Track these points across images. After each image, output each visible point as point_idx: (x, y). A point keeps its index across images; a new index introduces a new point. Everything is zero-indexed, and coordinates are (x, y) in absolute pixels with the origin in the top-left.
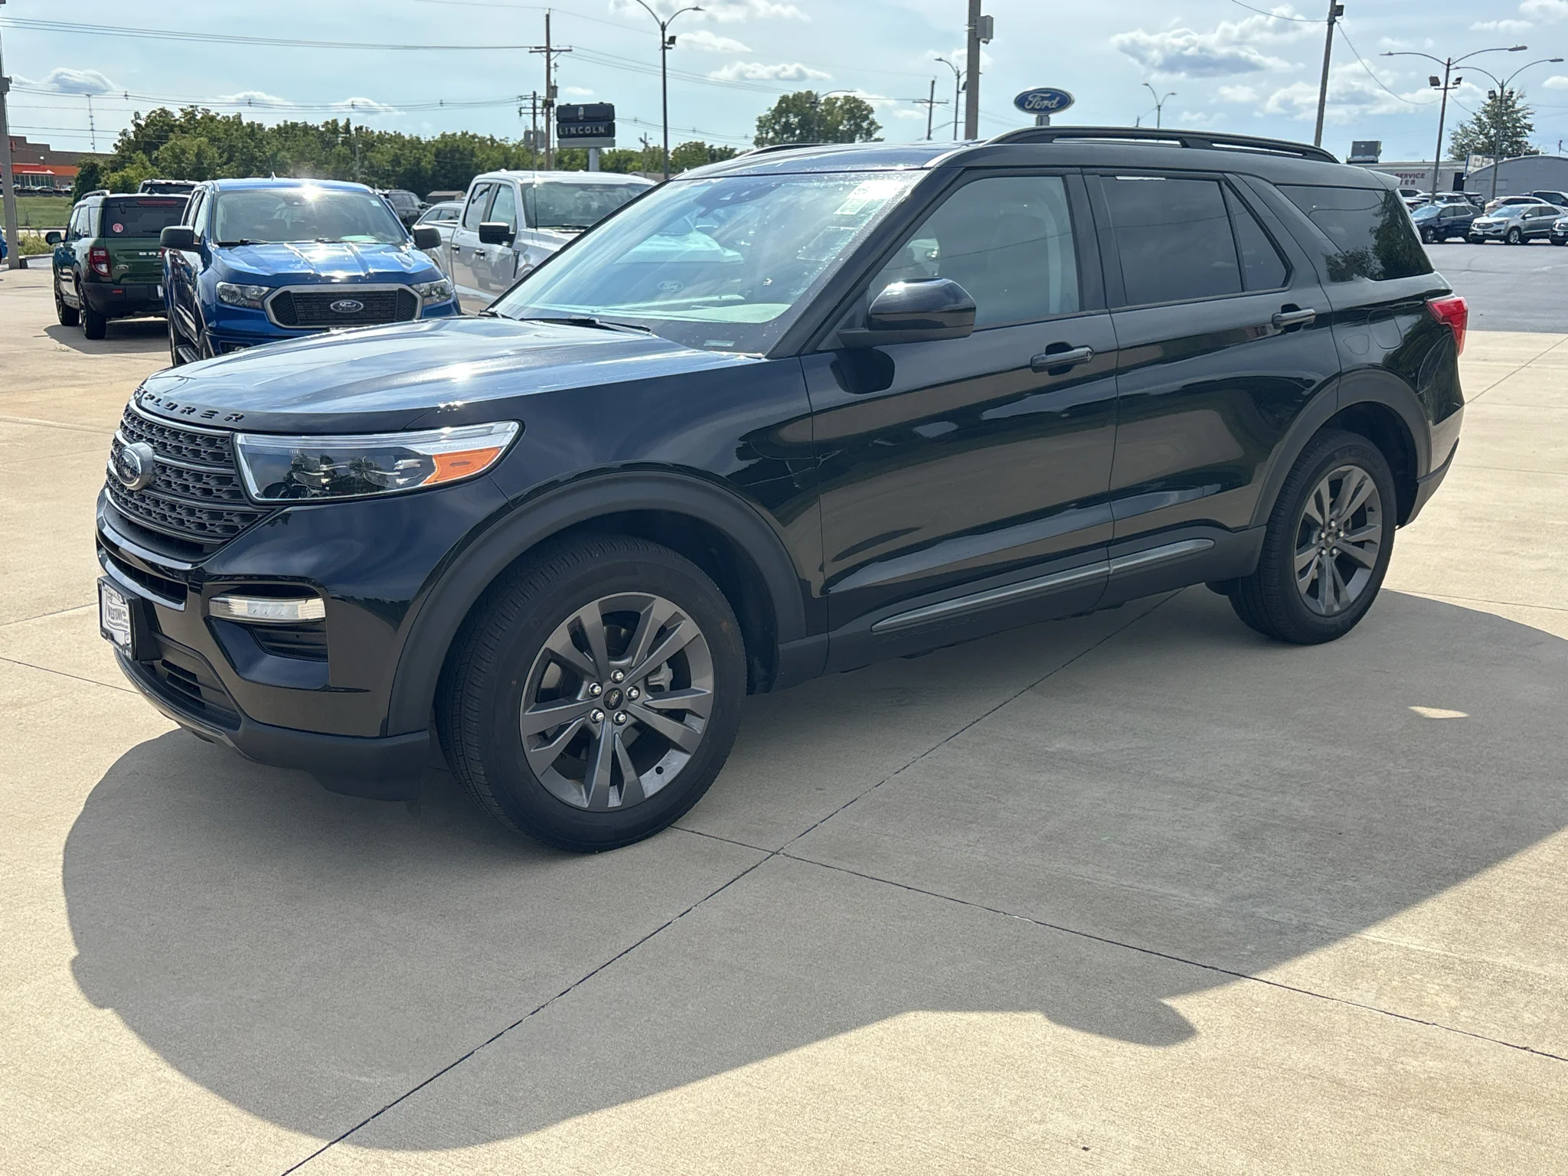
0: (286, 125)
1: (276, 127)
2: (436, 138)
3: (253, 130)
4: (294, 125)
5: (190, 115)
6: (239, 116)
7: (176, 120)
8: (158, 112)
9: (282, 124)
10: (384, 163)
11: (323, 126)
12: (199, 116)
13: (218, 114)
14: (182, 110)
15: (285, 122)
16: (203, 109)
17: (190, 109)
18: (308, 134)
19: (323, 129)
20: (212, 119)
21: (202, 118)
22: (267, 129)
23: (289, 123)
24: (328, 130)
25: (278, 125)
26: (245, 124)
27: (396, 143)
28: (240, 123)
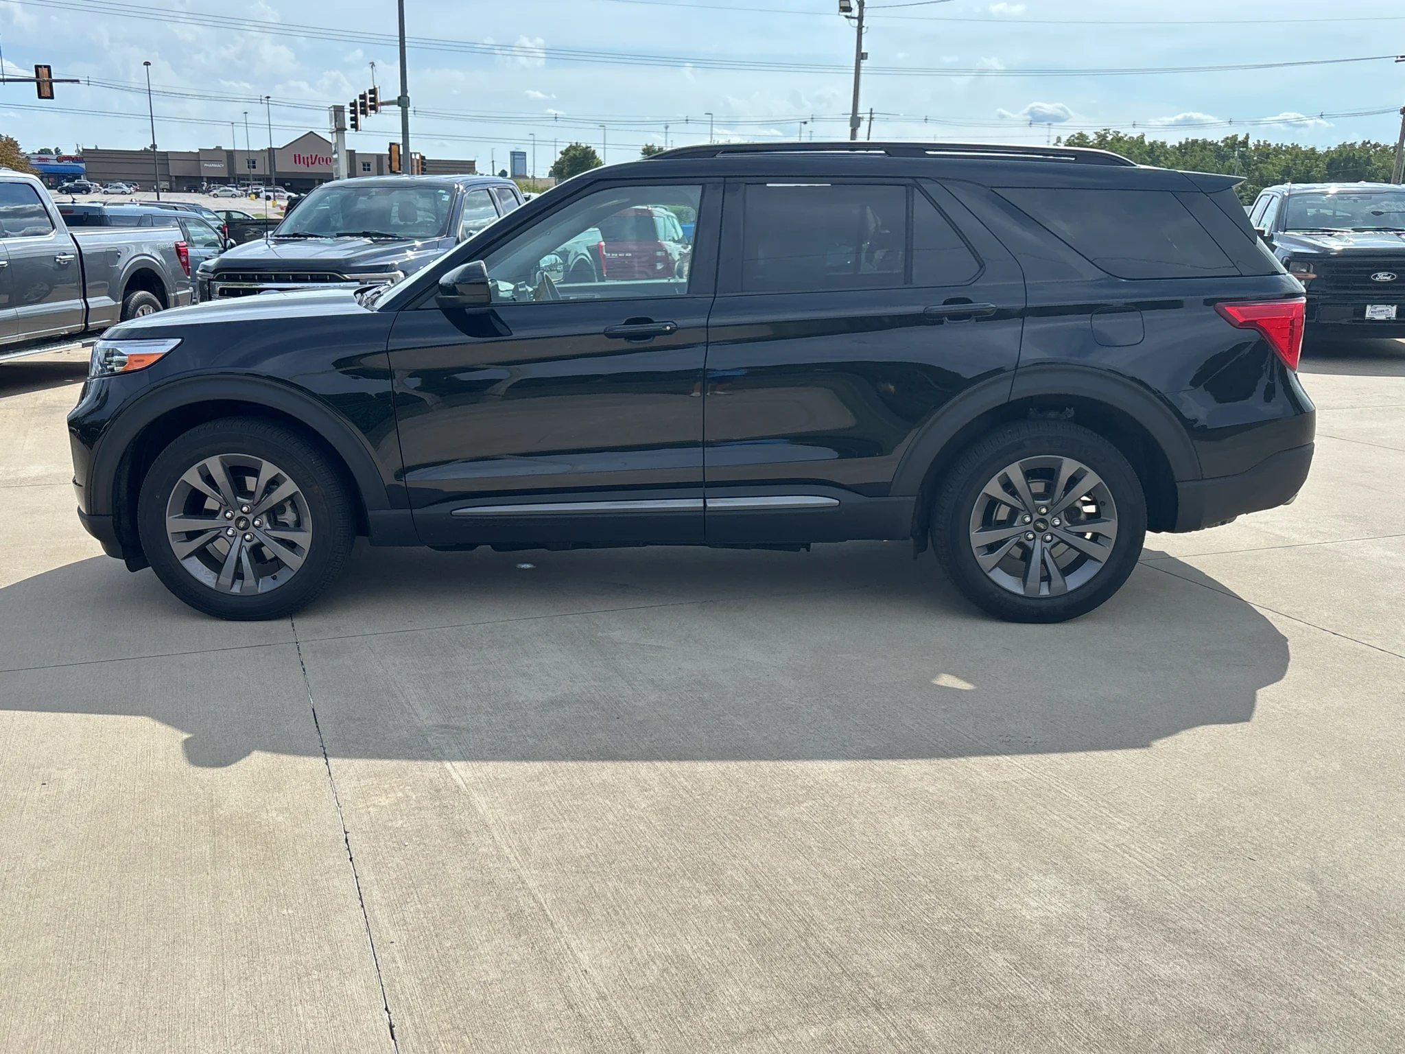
0: (1187, 143)
1: (1177, 145)
2: (1332, 149)
3: (1153, 147)
4: (1195, 142)
5: (1102, 138)
6: (1143, 136)
7: (1088, 143)
8: (1076, 136)
9: (1183, 142)
10: (1274, 173)
11: (1222, 142)
12: (1110, 138)
13: (1126, 135)
14: (1096, 133)
15: (1187, 139)
16: (1114, 132)
17: (1103, 132)
18: (1205, 149)
19: (1222, 145)
20: (1119, 140)
21: (1112, 139)
22: (1168, 147)
23: (1190, 140)
24: (1226, 145)
25: (1180, 143)
26: (1147, 143)
27: (1290, 154)
28: (1143, 142)
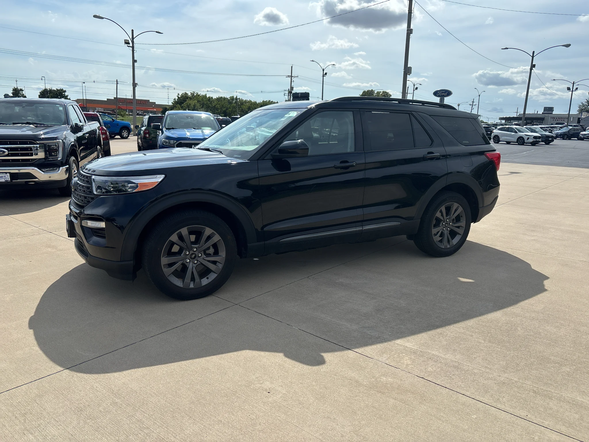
0: (219, 97)
1: (216, 98)
2: (261, 102)
3: (209, 99)
4: (221, 97)
5: (193, 94)
6: (206, 95)
7: (189, 96)
8: (184, 93)
9: (218, 97)
10: (246, 109)
11: (229, 98)
12: (195, 95)
13: (200, 94)
14: (191, 93)
15: (219, 96)
16: (197, 93)
17: (193, 93)
18: (225, 100)
19: (229, 99)
20: (199, 95)
21: (196, 95)
22: (214, 99)
23: (220, 97)
24: (231, 99)
25: (217, 97)
26: (207, 97)
27: (250, 103)
28: (206, 97)
